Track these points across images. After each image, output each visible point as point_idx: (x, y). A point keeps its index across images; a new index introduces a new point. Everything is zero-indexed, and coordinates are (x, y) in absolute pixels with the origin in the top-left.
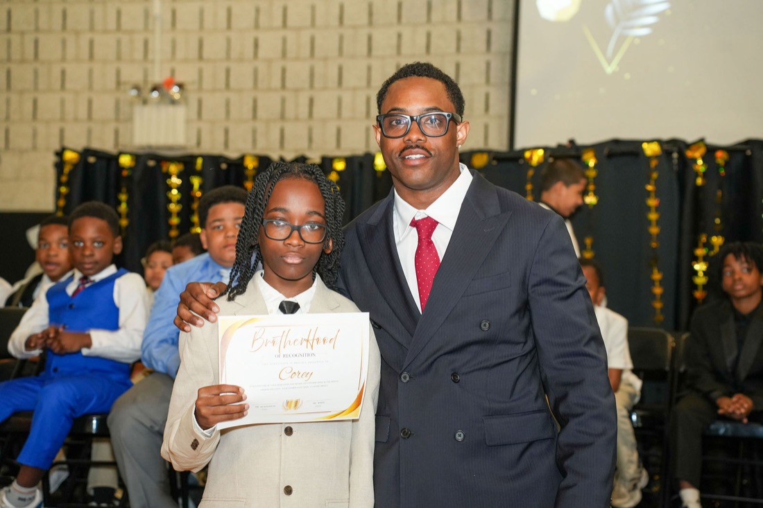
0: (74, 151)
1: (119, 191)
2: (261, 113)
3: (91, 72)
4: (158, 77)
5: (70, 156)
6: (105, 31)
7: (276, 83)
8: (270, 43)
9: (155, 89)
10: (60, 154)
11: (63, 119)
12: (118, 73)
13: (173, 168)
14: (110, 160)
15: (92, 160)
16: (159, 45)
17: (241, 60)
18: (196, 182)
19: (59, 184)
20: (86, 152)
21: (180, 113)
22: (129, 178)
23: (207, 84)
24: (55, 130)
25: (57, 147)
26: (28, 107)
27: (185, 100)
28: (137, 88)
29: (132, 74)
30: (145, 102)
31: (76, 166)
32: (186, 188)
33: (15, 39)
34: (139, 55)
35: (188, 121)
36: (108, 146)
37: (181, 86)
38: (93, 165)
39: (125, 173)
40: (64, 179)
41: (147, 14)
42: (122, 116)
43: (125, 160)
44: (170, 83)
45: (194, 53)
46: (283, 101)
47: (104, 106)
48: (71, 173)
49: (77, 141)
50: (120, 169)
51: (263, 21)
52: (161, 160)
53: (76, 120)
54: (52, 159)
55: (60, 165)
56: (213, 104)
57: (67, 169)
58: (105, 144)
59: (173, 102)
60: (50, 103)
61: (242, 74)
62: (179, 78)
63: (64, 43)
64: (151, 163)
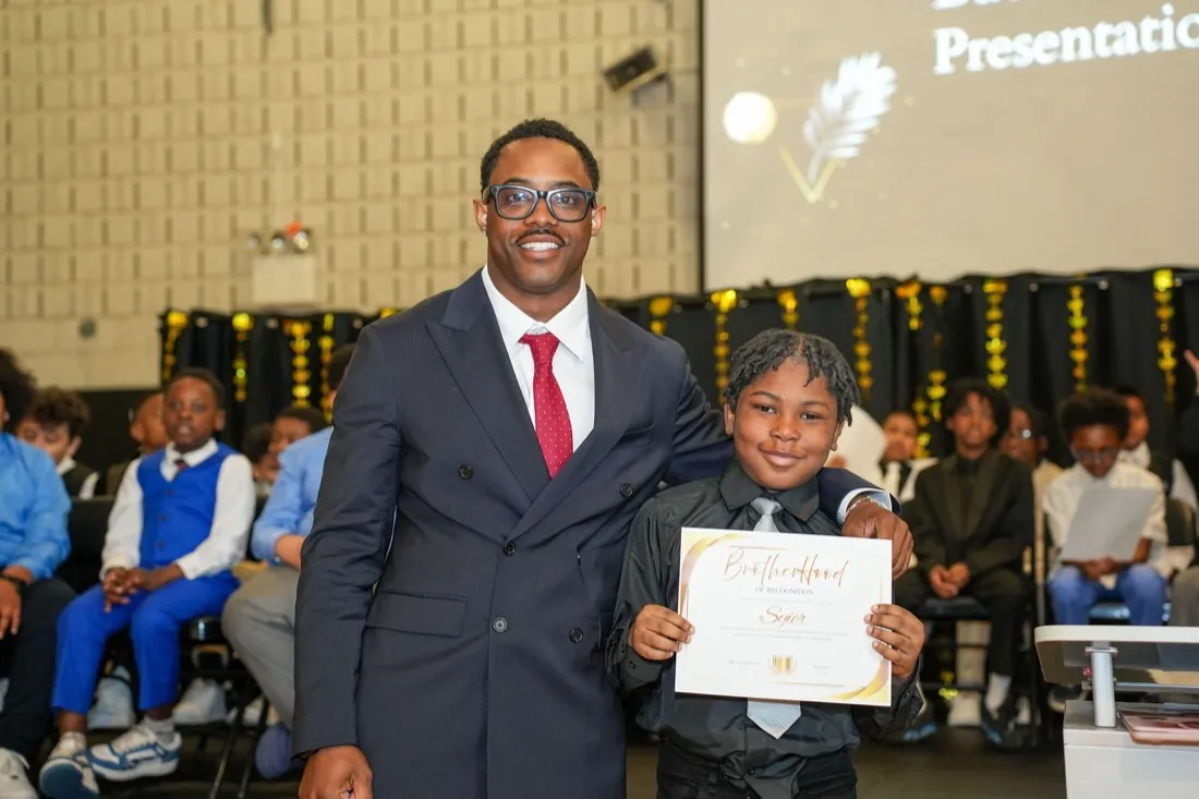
0: (180, 312)
1: (233, 357)
2: (405, 260)
3: (201, 221)
4: (280, 222)
5: (176, 319)
6: (217, 171)
7: (421, 224)
8: (412, 178)
9: (278, 236)
10: (164, 317)
11: (169, 276)
12: (233, 221)
13: (298, 329)
14: (222, 323)
15: (202, 322)
16: (281, 184)
17: (378, 198)
18: (326, 343)
19: (164, 352)
20: (194, 315)
21: (307, 264)
22: (247, 343)
23: (339, 228)
24: (161, 290)
25: (161, 308)
26: (128, 265)
27: (312, 249)
28: (256, 236)
29: (250, 220)
30: (266, 252)
31: (183, 331)
32: (314, 353)
33: (111, 184)
34: (258, 198)
35: (318, 274)
36: (222, 306)
37: (308, 232)
38: (204, 330)
39: (241, 338)
40: (169, 346)
41: (266, 150)
42: (240, 270)
43: (242, 322)
44: (295, 230)
45: (322, 192)
46: (430, 245)
47: (218, 259)
48: (178, 342)
49: (186, 300)
50: (234, 332)
51: (403, 151)
52: (283, 318)
53: (185, 277)
54: (155, 324)
55: (164, 330)
56: (347, 251)
57: (173, 335)
58: (219, 303)
59: (298, 251)
60: (153, 258)
61: (380, 216)
62: (306, 222)
63: (169, 188)
64: (272, 324)
